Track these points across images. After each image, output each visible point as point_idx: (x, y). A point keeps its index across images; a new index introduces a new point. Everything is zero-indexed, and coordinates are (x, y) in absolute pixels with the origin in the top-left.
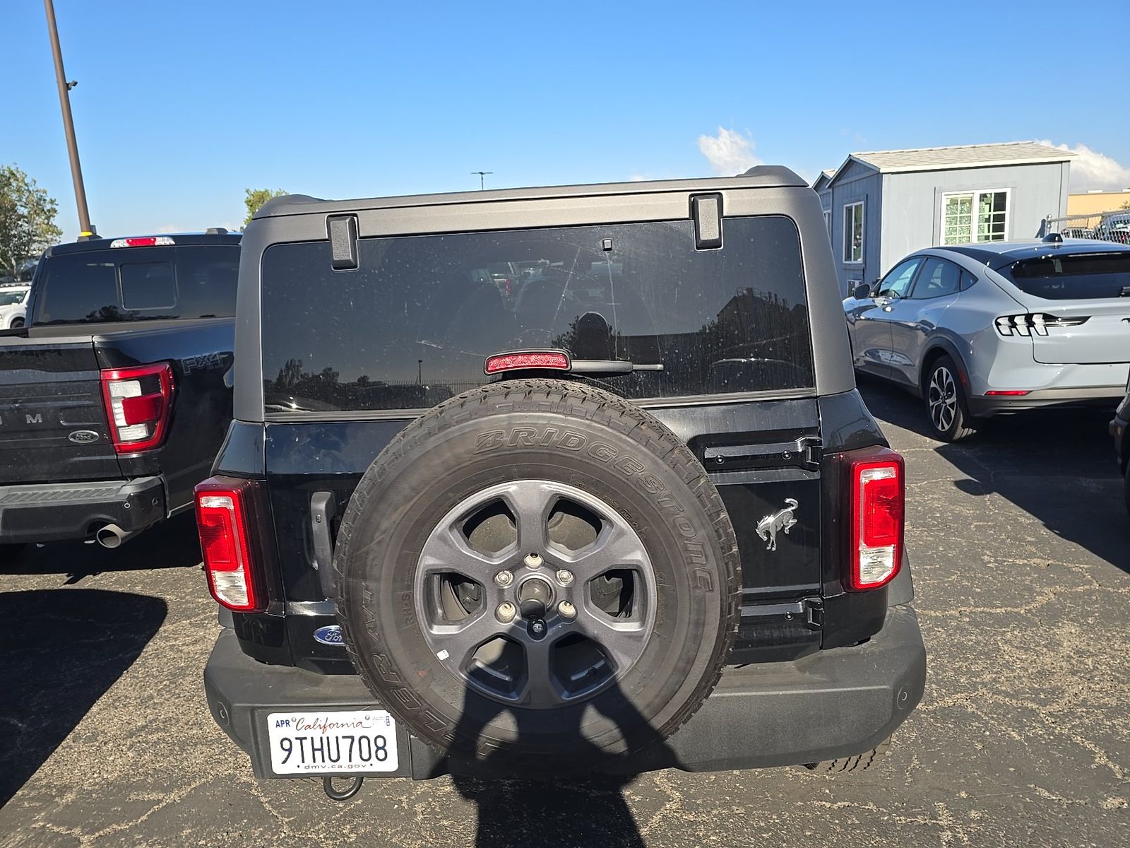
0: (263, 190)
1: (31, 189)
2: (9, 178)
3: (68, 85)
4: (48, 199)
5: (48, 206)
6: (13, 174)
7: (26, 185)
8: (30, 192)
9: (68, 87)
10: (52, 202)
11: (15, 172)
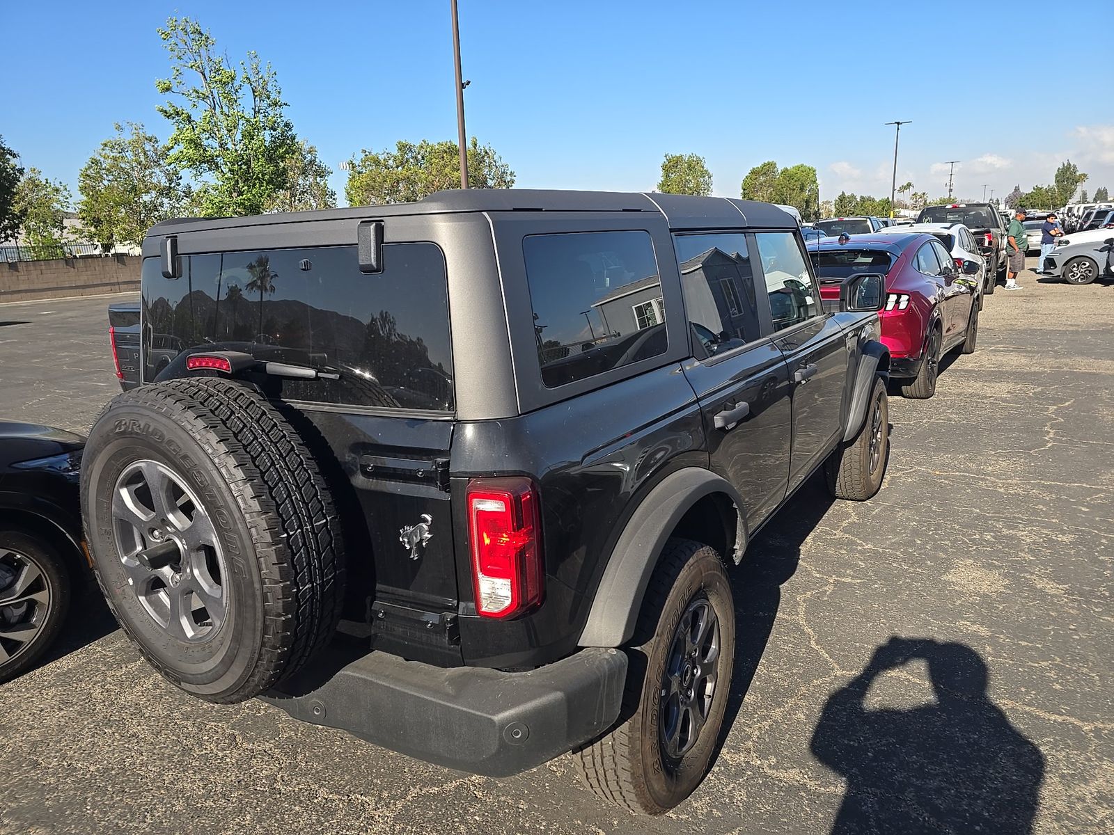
0: (678, 155)
1: (497, 165)
2: (484, 156)
3: (463, 84)
4: (509, 172)
5: (509, 178)
6: (486, 153)
7: (495, 161)
8: (497, 167)
9: (463, 86)
10: (512, 174)
11: (488, 151)
